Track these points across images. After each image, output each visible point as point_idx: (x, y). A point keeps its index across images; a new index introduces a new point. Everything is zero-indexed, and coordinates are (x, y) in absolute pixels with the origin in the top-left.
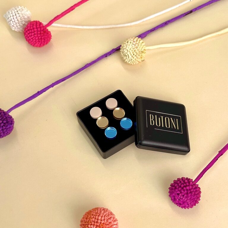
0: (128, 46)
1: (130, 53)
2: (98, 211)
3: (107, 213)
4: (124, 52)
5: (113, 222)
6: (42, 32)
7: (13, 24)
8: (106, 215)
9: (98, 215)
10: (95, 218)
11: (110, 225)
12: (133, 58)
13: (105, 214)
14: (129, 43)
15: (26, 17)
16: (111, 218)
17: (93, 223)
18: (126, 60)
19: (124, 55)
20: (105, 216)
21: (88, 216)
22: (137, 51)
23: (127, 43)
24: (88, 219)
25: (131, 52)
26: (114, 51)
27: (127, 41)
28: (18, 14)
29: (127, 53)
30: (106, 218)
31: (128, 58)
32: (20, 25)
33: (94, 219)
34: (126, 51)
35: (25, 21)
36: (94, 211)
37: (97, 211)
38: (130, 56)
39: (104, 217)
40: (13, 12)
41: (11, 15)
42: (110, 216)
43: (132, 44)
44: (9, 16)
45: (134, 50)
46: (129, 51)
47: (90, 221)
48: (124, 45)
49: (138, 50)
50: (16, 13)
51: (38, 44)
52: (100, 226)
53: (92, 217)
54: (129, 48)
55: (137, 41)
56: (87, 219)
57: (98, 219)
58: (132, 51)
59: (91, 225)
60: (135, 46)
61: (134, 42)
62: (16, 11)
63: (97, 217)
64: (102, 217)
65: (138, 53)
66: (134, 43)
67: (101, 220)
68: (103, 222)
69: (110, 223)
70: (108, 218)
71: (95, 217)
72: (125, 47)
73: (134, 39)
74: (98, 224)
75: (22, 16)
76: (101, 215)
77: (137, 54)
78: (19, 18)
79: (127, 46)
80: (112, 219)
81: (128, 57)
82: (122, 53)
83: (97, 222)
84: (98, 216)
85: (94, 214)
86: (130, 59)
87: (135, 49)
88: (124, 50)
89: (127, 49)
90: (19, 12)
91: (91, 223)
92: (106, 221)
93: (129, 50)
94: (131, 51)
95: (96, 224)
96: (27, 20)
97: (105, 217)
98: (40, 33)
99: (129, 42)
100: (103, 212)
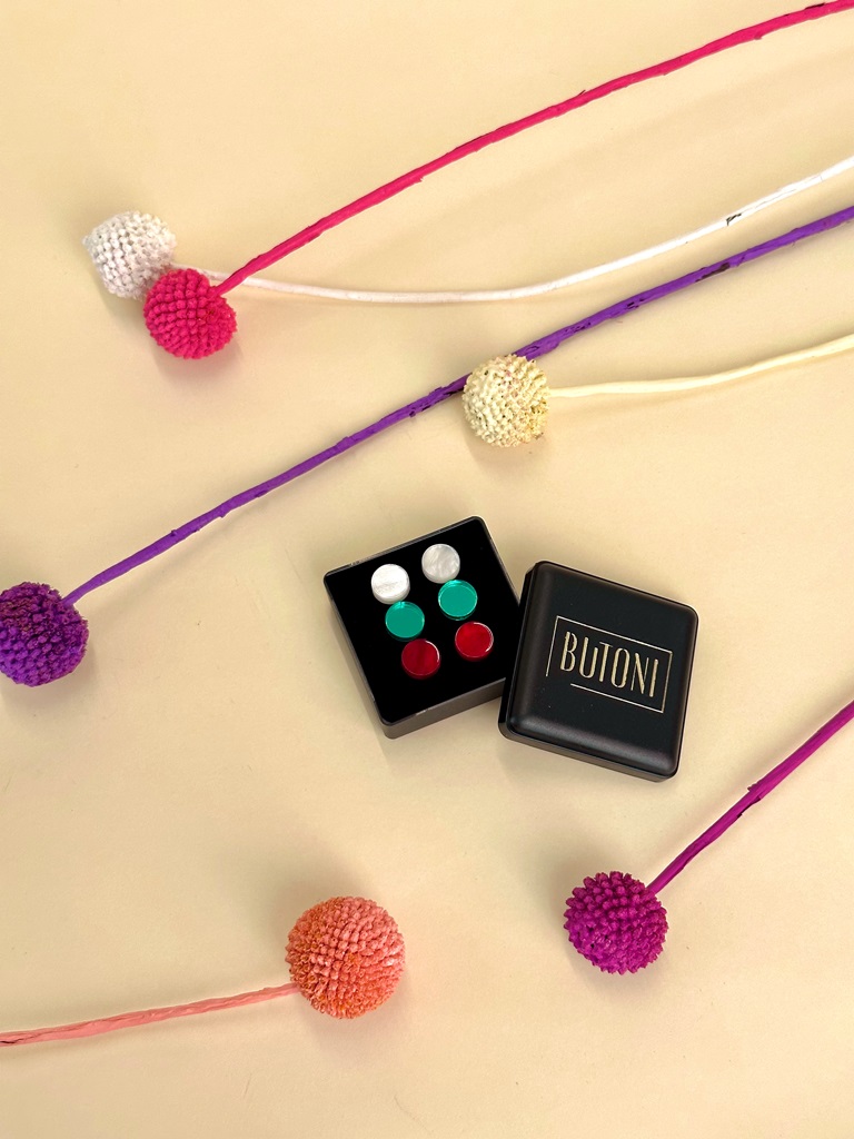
2: (342, 912)
3: (371, 919)
4: (475, 404)
5: (385, 950)
6: (203, 313)
7: (111, 277)
8: (366, 928)
9: (341, 924)
10: (332, 936)
11: (377, 959)
12: (502, 427)
13: (362, 923)
15: (155, 255)
16: (381, 936)
17: (324, 950)
18: (479, 433)
19: (472, 414)
20: (362, 929)
21: (310, 927)
23: (483, 377)
24: (310, 937)
25: (494, 406)
26: (441, 395)
27: (485, 370)
28: (130, 243)
29: (481, 410)
30: (365, 935)
31: (484, 427)
32: (133, 282)
33: (326, 938)
34: (480, 404)
35: (152, 269)
36: (330, 913)
37: (338, 912)
39: (360, 932)
40: (114, 236)
41: (107, 246)
42: (378, 932)
43: (499, 381)
44: (100, 248)
45: (504, 403)
46: (490, 406)
48: (475, 382)
49: (518, 403)
50: (124, 240)
51: (190, 349)
52: (346, 960)
53: (323, 929)
54: (488, 392)
55: (517, 371)
56: (306, 933)
57: (340, 939)
59: (319, 954)
62: (122, 232)
63: (337, 931)
65: (517, 411)
66: (507, 379)
68: (354, 948)
69: (377, 950)
70: (370, 937)
71: (330, 931)
72: (476, 390)
73: (508, 364)
74: (340, 956)
75: (144, 252)
76: (351, 927)
77: (515, 416)
78: (133, 257)
79: (482, 387)
80: (384, 939)
81: (483, 423)
82: (466, 407)
83: (336, 948)
85: (330, 920)
86: (492, 430)
87: (511, 398)
88: (474, 401)
89: (482, 396)
90: (133, 238)
91: (317, 951)
92: (364, 944)
94: (494, 402)
95: (332, 953)
96: (158, 266)
97: (364, 932)
98: (197, 317)
99: (492, 373)
100: (357, 915)
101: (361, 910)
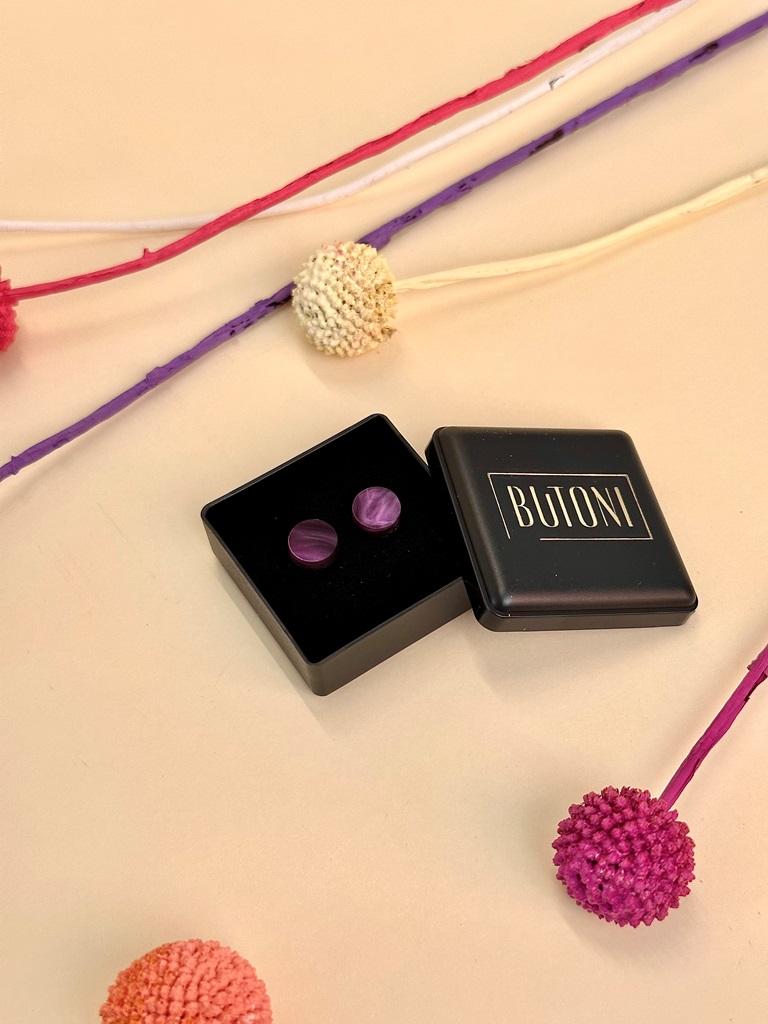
0: (316, 272)
1: (329, 299)
4: (306, 299)
8: (207, 977)
9: (170, 979)
13: (200, 972)
14: (319, 261)
17: (149, 1020)
19: (306, 312)
20: (202, 979)
21: (126, 992)
22: (355, 287)
23: (311, 264)
24: (128, 1006)
25: (331, 292)
27: (311, 258)
29: (316, 303)
30: (204, 988)
31: (323, 323)
33: (152, 1002)
34: (312, 296)
36: (153, 967)
37: (164, 963)
38: (330, 312)
39: (199, 985)
43: (330, 262)
45: (340, 285)
46: (325, 292)
47: (134, 1013)
48: (303, 273)
49: (358, 283)
54: (320, 278)
55: (350, 250)
56: (121, 1002)
58: (334, 288)
60: (344, 266)
61: (340, 252)
63: (165, 989)
64: (188, 986)
65: (359, 294)
66: (341, 259)
67: (186, 1003)
68: (193, 1007)
70: (216, 989)
71: (155, 991)
73: (337, 246)
76: (183, 979)
77: (357, 300)
79: (311, 274)
81: (321, 317)
83: (167, 1014)
84: (172, 985)
85: (154, 977)
86: (333, 326)
87: (348, 278)
88: (306, 293)
89: (313, 284)
92: (206, 1001)
93: (322, 286)
94: (329, 288)
97: (204, 984)
99: (321, 257)
100: (191, 961)
101: (198, 954)
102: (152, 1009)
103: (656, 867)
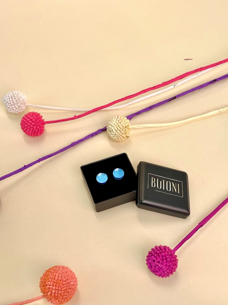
0: (112, 122)
2: (57, 268)
3: (66, 270)
7: (9, 106)
8: (64, 273)
10: (53, 275)
12: (117, 132)
19: (109, 131)
22: (120, 126)
26: (100, 131)
28: (14, 96)
38: (114, 131)
40: (10, 95)
47: (47, 278)
50: (13, 96)
52: (57, 282)
58: (116, 126)
60: (118, 121)
61: (118, 118)
64: (59, 274)
67: (59, 277)
69: (68, 280)
75: (18, 99)
77: (121, 129)
78: (15, 100)
83: (54, 279)
84: (56, 273)
86: (115, 134)
92: (63, 277)
93: (113, 125)
101: (63, 268)
102: (51, 278)
103: (168, 264)
